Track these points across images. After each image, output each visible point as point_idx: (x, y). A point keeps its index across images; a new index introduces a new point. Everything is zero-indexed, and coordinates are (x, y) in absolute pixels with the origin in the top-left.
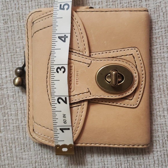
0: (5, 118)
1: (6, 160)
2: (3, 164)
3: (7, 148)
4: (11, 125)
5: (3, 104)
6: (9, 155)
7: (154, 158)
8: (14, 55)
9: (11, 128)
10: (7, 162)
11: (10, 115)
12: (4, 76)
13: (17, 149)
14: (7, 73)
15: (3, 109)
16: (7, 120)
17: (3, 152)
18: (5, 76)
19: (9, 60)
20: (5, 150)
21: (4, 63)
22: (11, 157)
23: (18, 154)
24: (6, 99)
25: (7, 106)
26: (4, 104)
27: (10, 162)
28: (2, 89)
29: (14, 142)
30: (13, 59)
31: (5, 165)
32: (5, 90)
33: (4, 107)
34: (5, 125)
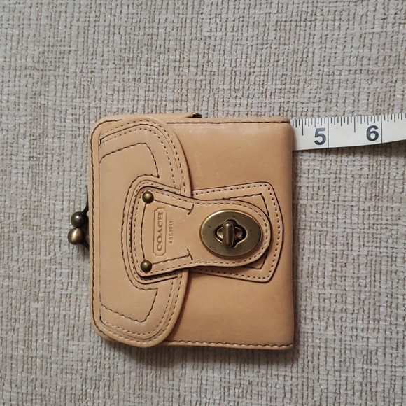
0: (48, 278)
1: (39, 349)
2: (34, 355)
3: (44, 329)
4: (58, 292)
5: (50, 254)
6: (46, 342)
7: (284, 387)
8: (81, 175)
9: (57, 296)
10: (40, 353)
11: (58, 275)
12: (58, 207)
13: (61, 333)
14: (65, 203)
15: (48, 262)
16: (52, 283)
17: (37, 335)
18: (61, 207)
19: (71, 184)
20: (40, 331)
21: (62, 186)
22: (48, 345)
23: (61, 342)
24: (57, 246)
25: (56, 258)
26: (52, 254)
27: (45, 354)
28: (52, 228)
29: (57, 320)
30: (78, 182)
31: (36, 357)
32: (57, 231)
33: (51, 260)
34: (48, 290)
